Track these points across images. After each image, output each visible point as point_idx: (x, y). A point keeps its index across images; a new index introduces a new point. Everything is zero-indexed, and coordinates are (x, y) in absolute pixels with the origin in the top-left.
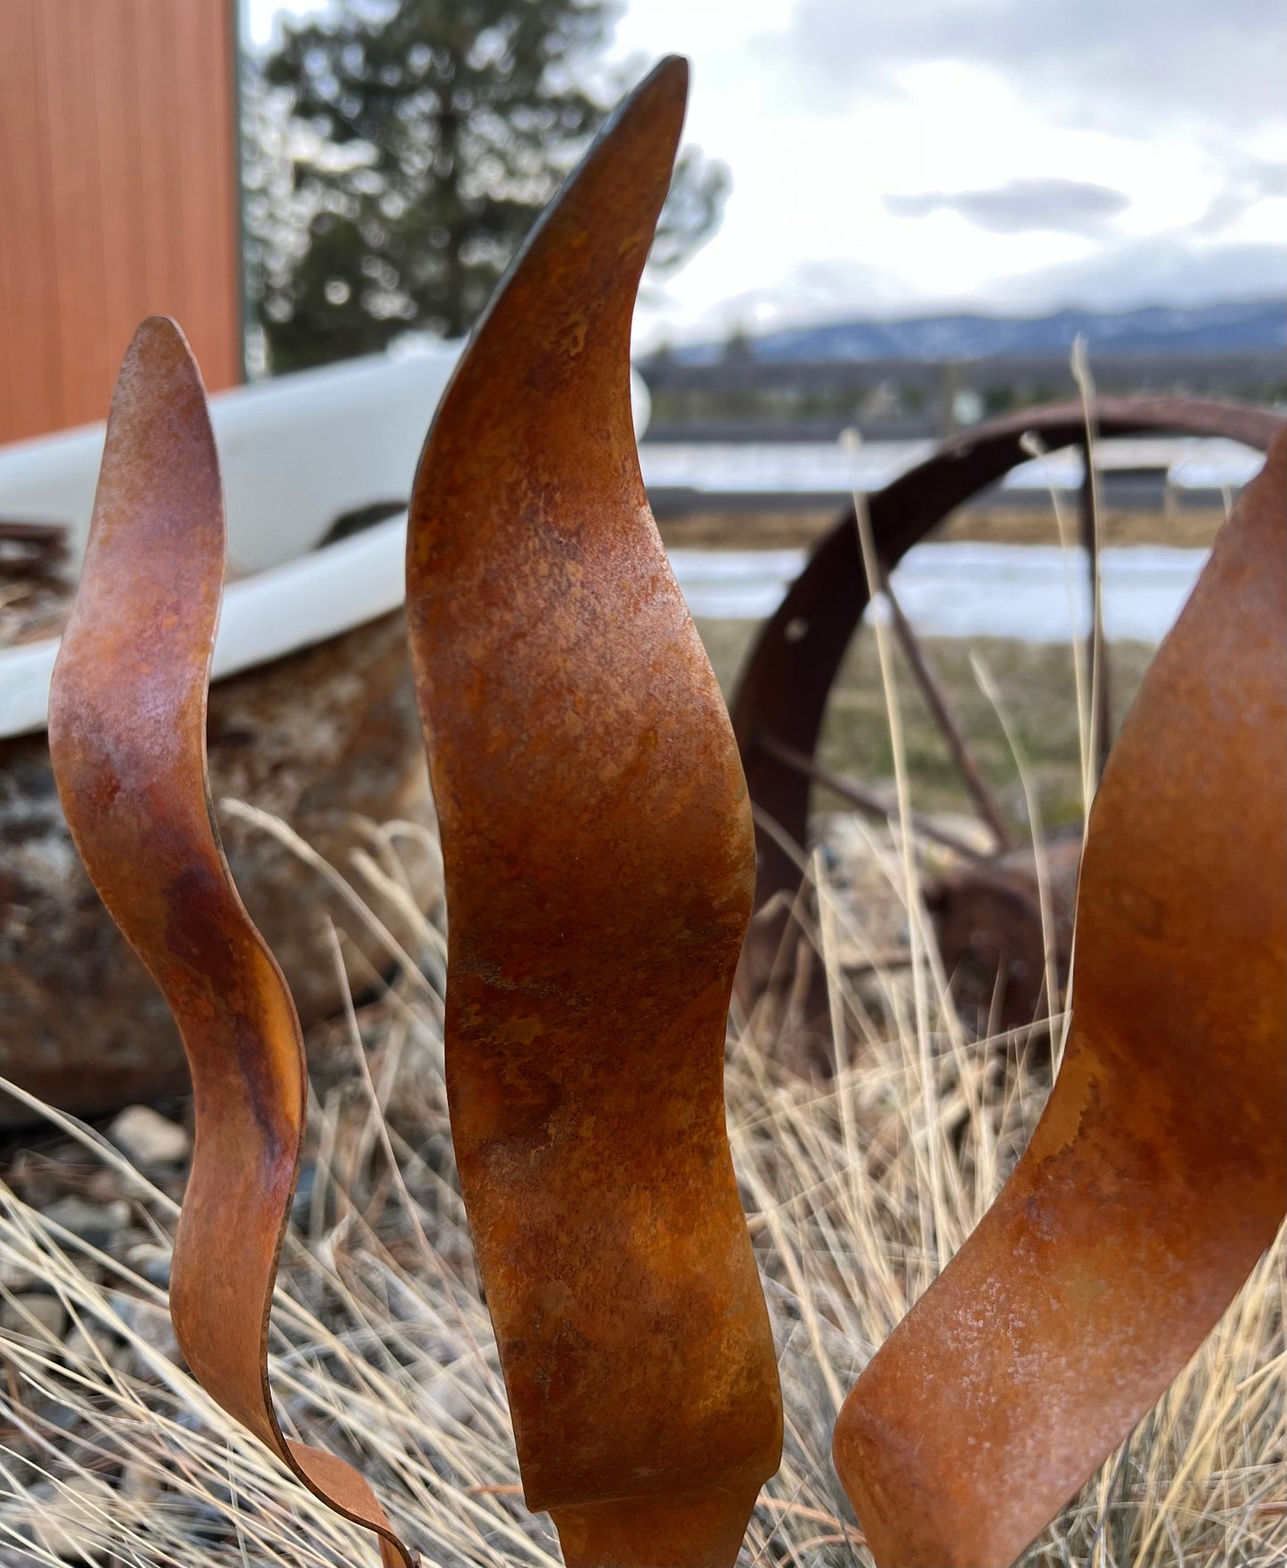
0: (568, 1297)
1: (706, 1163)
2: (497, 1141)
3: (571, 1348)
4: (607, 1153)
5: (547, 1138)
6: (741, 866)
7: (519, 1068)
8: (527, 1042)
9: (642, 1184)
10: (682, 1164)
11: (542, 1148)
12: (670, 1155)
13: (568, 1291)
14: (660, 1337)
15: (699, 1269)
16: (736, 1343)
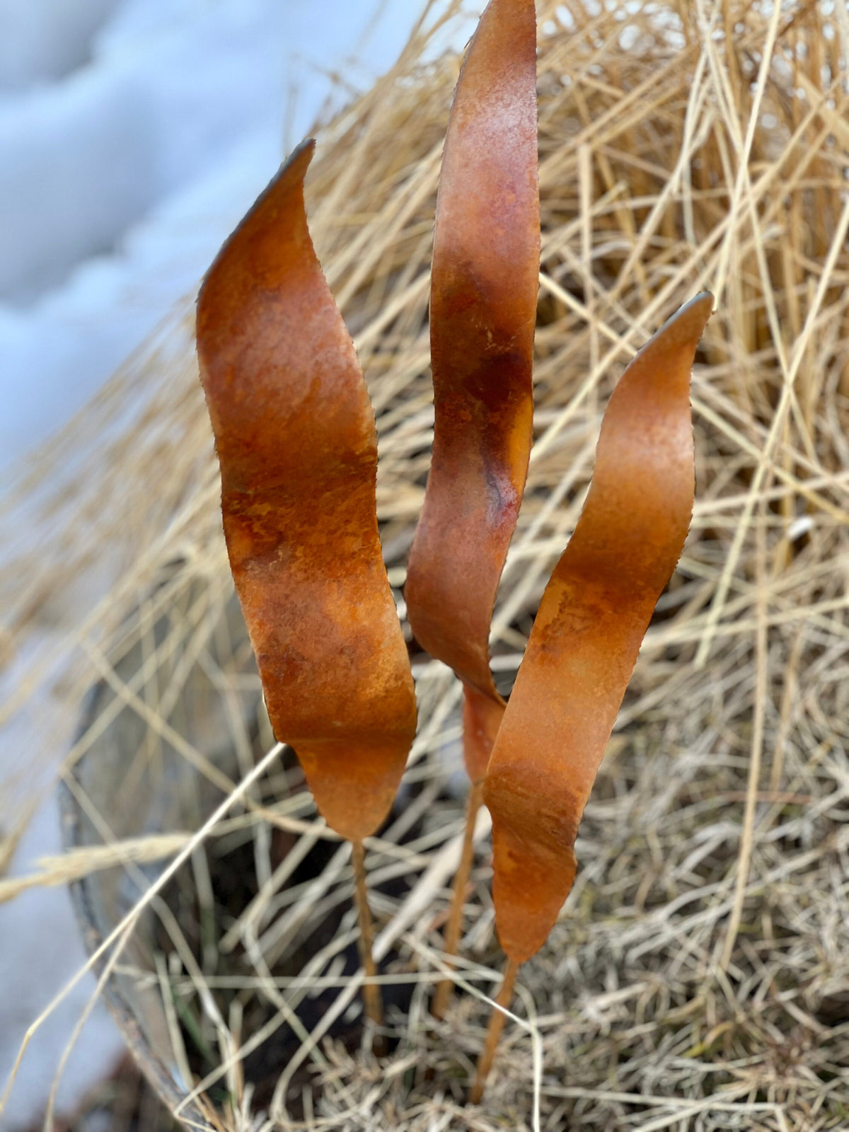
0: (292, 635)
1: (369, 568)
2: (251, 559)
3: (294, 660)
4: (311, 564)
5: (278, 557)
6: (369, 435)
7: (261, 525)
8: (264, 514)
9: (332, 579)
10: (355, 569)
11: (275, 562)
12: (348, 564)
13: (292, 632)
14: (344, 656)
15: (366, 623)
16: (388, 661)
